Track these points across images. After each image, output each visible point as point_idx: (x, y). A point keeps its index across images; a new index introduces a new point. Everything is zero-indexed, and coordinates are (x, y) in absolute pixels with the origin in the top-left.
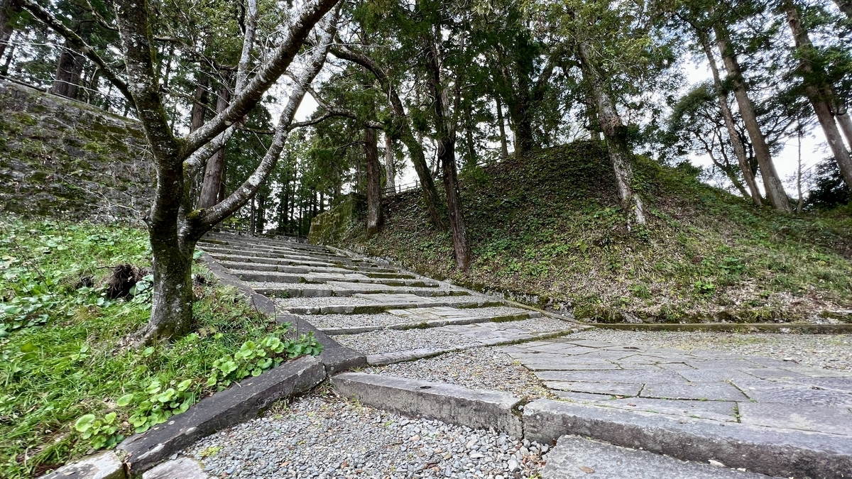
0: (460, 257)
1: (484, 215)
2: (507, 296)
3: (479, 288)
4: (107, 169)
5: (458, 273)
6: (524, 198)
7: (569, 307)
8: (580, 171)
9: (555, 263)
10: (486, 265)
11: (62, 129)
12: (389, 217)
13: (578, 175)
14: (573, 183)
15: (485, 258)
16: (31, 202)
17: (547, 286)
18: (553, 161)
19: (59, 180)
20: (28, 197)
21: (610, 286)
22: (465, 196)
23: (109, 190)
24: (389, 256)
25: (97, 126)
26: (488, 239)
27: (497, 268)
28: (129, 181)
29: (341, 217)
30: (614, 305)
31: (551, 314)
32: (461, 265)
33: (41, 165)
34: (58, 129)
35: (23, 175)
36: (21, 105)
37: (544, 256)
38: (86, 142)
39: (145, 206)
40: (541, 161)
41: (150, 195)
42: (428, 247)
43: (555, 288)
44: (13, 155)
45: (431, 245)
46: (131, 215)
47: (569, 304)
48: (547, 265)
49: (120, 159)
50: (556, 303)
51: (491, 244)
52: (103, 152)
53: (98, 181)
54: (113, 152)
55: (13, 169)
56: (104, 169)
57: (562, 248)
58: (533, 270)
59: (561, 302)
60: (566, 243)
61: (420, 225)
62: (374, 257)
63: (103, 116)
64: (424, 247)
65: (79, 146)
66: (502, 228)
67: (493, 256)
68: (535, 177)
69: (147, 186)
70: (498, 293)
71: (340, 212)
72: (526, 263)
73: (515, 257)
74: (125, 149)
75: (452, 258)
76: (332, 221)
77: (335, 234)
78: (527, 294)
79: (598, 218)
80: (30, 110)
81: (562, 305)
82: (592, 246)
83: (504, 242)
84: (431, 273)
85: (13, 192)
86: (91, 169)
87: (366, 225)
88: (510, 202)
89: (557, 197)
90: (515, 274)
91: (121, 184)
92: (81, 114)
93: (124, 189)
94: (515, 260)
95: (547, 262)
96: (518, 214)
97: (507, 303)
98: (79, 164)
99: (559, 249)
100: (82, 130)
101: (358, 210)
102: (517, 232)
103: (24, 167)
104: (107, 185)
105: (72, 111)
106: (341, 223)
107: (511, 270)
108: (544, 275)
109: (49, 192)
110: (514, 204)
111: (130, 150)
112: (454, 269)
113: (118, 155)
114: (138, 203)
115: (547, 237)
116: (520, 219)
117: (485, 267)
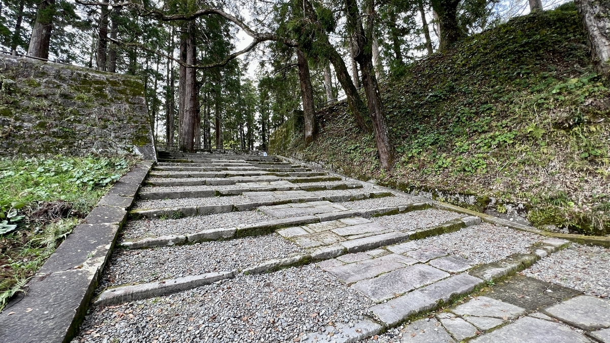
0: (384, 157)
1: (408, 112)
2: (435, 196)
3: (405, 188)
4: (92, 113)
5: (382, 173)
6: (452, 90)
7: (519, 211)
8: (522, 46)
9: (495, 155)
10: (411, 162)
11: (59, 87)
12: (323, 126)
13: (521, 52)
14: (513, 61)
15: (410, 155)
16: (37, 144)
17: (487, 184)
18: (486, 45)
19: (57, 126)
20: (35, 141)
21: (587, 181)
22: (388, 98)
23: (94, 129)
24: (321, 160)
25: (85, 82)
26: (413, 136)
27: (423, 165)
28: (109, 120)
29: (287, 131)
30: (599, 209)
31: (495, 219)
32: (385, 164)
33: (43, 115)
34: (56, 87)
35: (30, 125)
36: (29, 73)
37: (480, 148)
38: (76, 95)
39: (122, 139)
40: (470, 49)
41: (125, 129)
42: (354, 150)
43: (498, 186)
44: (23, 111)
45: (357, 147)
46: (111, 146)
47: (521, 206)
48: (485, 158)
49: (102, 104)
50: (501, 205)
51: (416, 141)
52: (89, 101)
53: (85, 123)
54: (96, 100)
55: (23, 121)
56: (89, 114)
57: (506, 137)
58: (467, 165)
59: (508, 203)
60: (510, 131)
61: (347, 130)
62: (311, 162)
63: (89, 73)
64: (351, 150)
65: (72, 98)
66: (428, 123)
67: (419, 153)
68: (464, 65)
69: (123, 123)
70: (424, 193)
71: (286, 127)
72: (458, 157)
73: (444, 152)
74: (106, 96)
75: (376, 158)
76: (282, 136)
77: (284, 145)
78: (460, 194)
79: (559, 94)
80: (36, 76)
81: (509, 207)
82: (552, 130)
83: (430, 138)
84: (356, 174)
85: (24, 138)
86: (80, 115)
87: (305, 136)
88: (436, 96)
89: (494, 80)
90: (444, 170)
91: (103, 123)
92: (72, 74)
93: (105, 127)
94: (444, 155)
95: (485, 155)
96: (445, 106)
97: (435, 205)
98: (71, 112)
99: (500, 138)
100: (73, 86)
101: (299, 124)
102: (444, 125)
103: (32, 119)
104: (92, 126)
105: (66, 72)
106: (287, 136)
107: (440, 167)
108: (482, 171)
109: (50, 135)
110: (440, 96)
111: (110, 97)
112: (378, 168)
113: (100, 102)
114: (116, 137)
115: (483, 126)
116: (447, 111)
117: (410, 165)
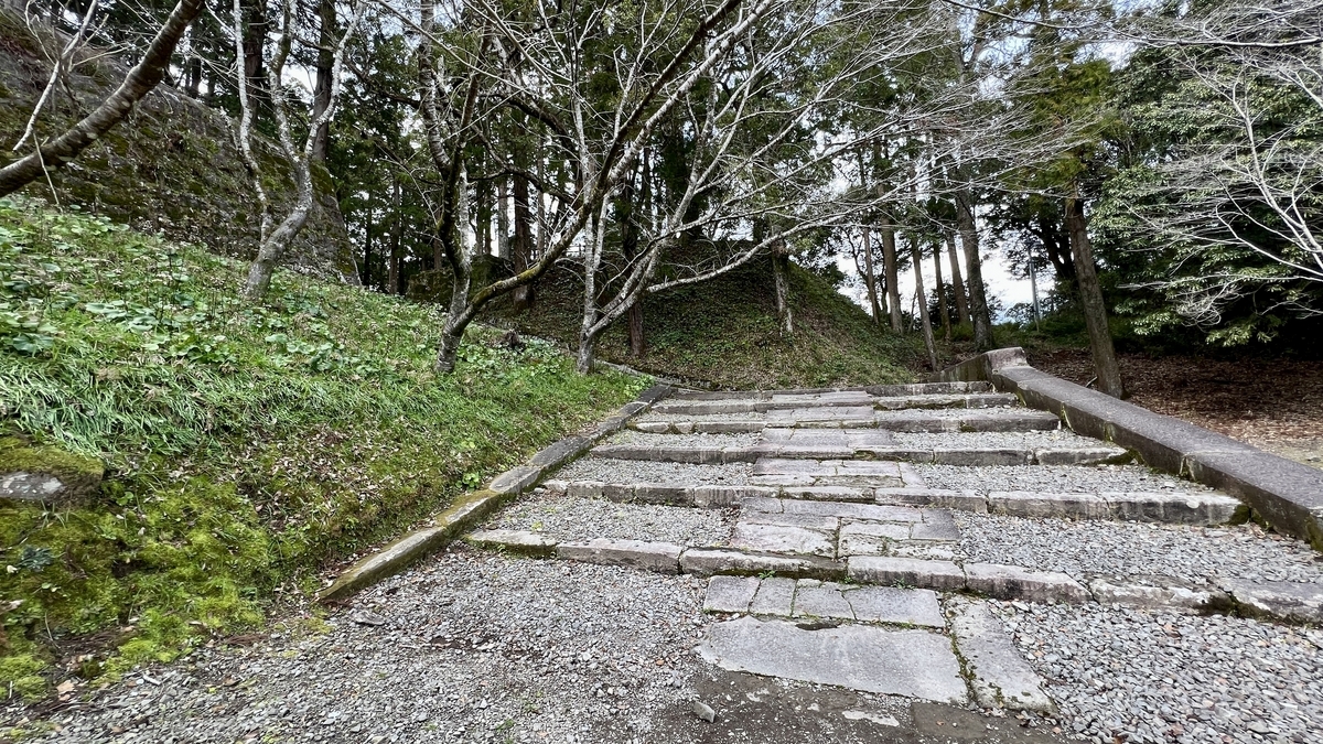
0: (635, 344)
2: (683, 381)
5: (635, 359)
9: (723, 356)
10: (662, 354)
12: (540, 292)
15: (660, 347)
17: (717, 375)
26: (660, 330)
27: (673, 357)
32: (636, 352)
37: (714, 350)
43: (724, 377)
48: (717, 358)
51: (664, 335)
57: (729, 345)
58: (705, 361)
60: (733, 341)
66: (673, 320)
67: (668, 347)
72: (699, 355)
73: (688, 348)
75: (628, 345)
78: (701, 380)
79: (759, 323)
82: (754, 345)
83: (676, 334)
90: (689, 363)
94: (688, 351)
95: (717, 355)
99: (726, 345)
102: (687, 326)
107: (686, 360)
108: (715, 366)
112: (630, 355)
115: (716, 334)
